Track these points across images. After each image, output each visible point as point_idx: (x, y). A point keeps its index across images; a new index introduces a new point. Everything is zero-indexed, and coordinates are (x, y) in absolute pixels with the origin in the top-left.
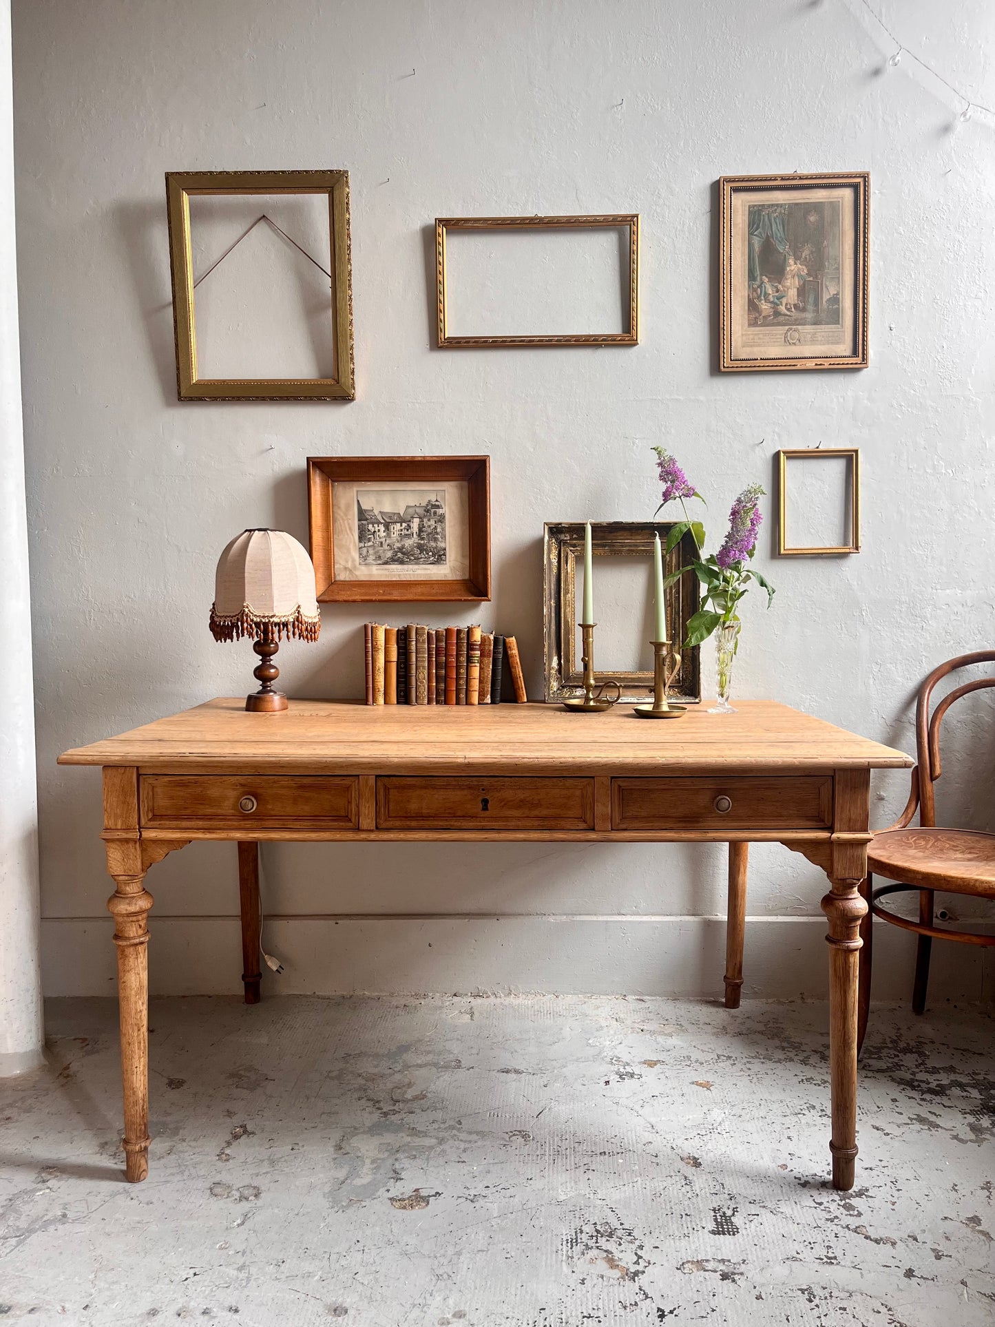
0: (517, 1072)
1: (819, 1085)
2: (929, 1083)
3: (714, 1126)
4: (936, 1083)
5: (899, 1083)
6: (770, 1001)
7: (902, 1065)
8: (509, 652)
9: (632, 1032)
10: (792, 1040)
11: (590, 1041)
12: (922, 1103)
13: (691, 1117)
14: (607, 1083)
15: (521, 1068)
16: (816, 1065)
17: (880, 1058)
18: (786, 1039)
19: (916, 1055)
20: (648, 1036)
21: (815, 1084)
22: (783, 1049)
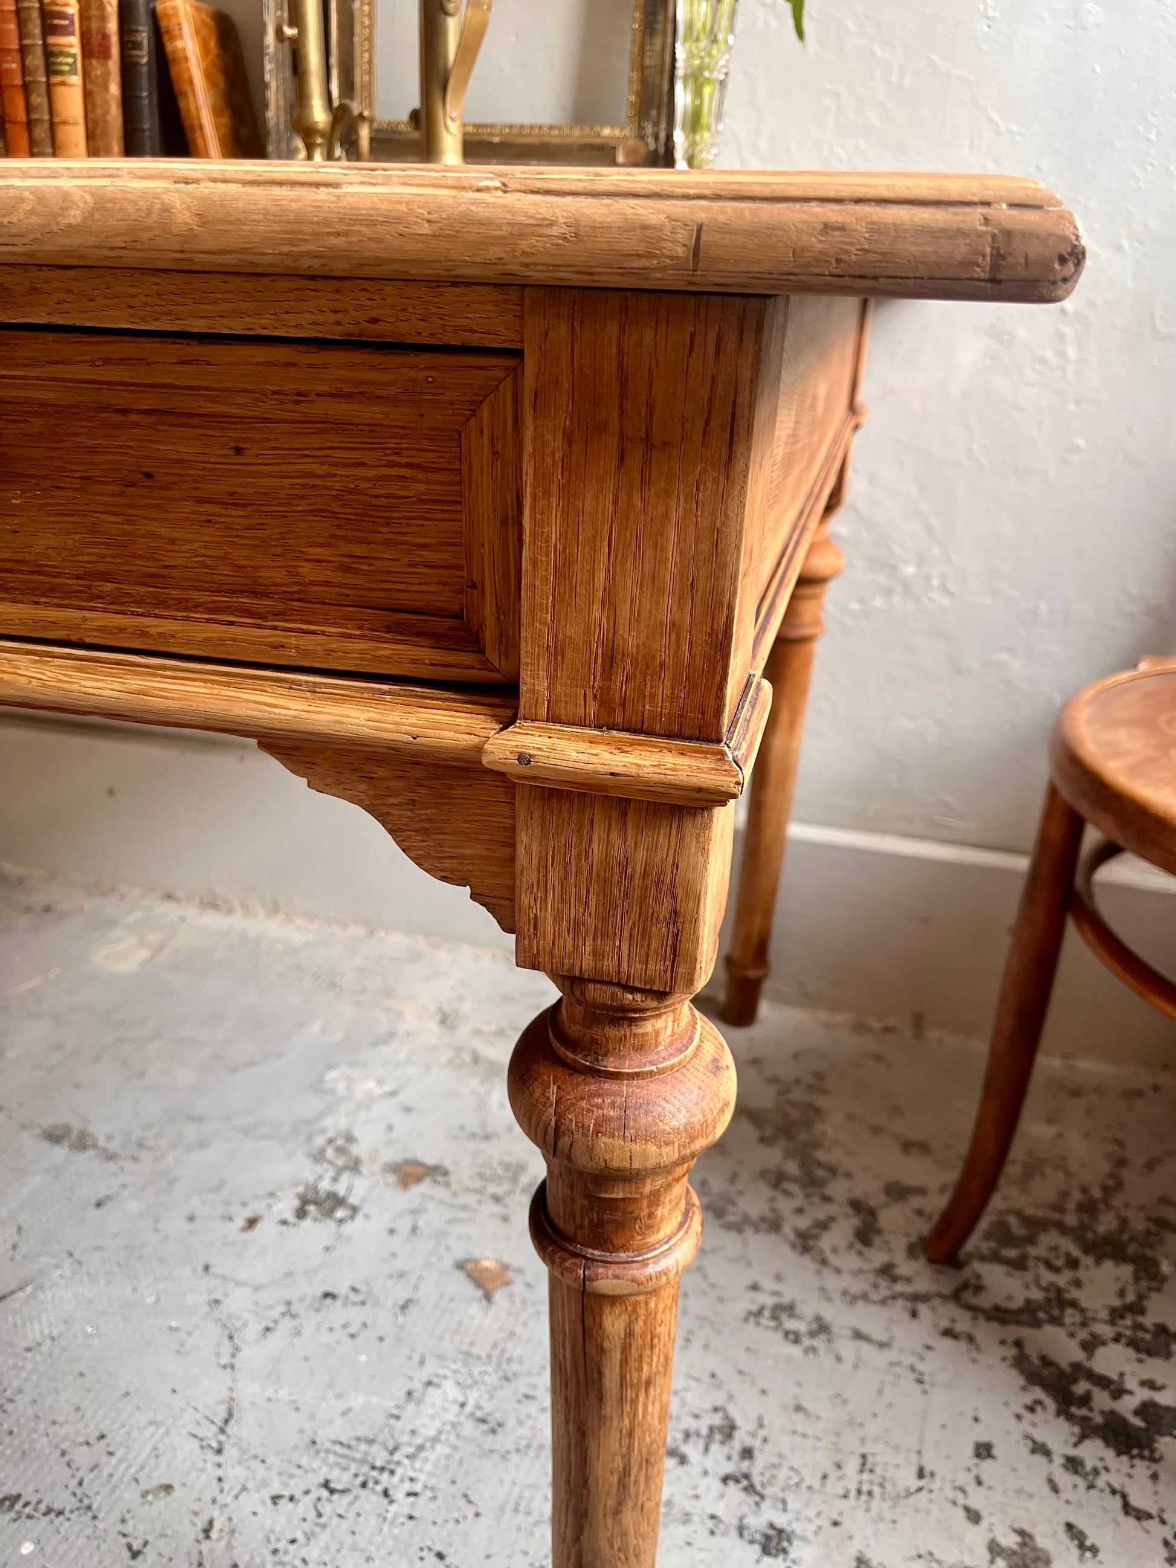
0: (83, 1142)
1: (797, 1341)
2: (1119, 1392)
3: (397, 1457)
4: (1143, 1395)
5: (1033, 1378)
6: (838, 1018)
7: (1074, 1304)
8: (169, 47)
9: (449, 1063)
10: (821, 1155)
11: (332, 1075)
12: (1065, 1479)
13: (357, 1402)
14: (252, 1223)
15: (99, 1132)
16: (833, 1260)
17: (1019, 1264)
18: (804, 1153)
19: (1126, 1271)
20: (475, 1082)
21: (787, 1334)
22: (777, 1180)
